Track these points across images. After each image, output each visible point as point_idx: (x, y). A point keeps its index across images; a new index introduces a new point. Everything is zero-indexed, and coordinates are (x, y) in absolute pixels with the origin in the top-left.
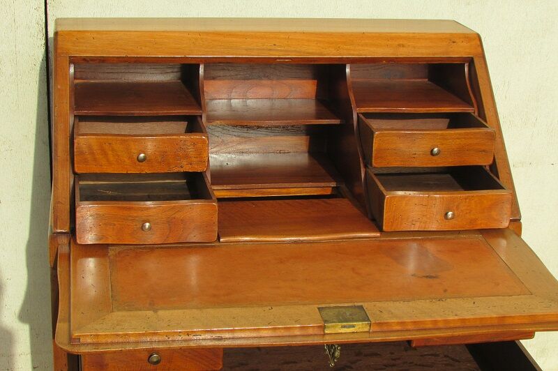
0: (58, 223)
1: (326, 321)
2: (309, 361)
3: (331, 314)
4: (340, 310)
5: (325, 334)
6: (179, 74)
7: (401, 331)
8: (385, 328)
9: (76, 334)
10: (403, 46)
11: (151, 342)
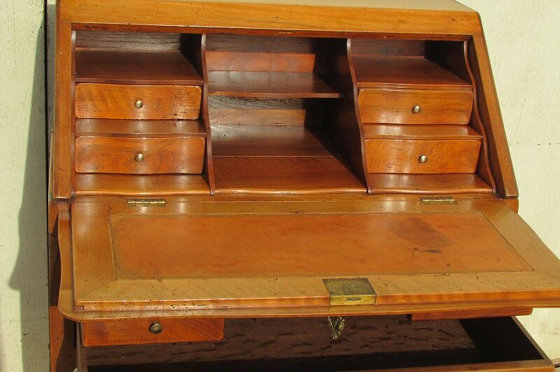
0: (59, 190)
1: (331, 293)
2: (305, 333)
3: (337, 285)
4: (345, 282)
5: (330, 306)
6: (178, 45)
7: (407, 304)
8: (391, 301)
9: (80, 302)
10: (404, 22)
11: (156, 311)
